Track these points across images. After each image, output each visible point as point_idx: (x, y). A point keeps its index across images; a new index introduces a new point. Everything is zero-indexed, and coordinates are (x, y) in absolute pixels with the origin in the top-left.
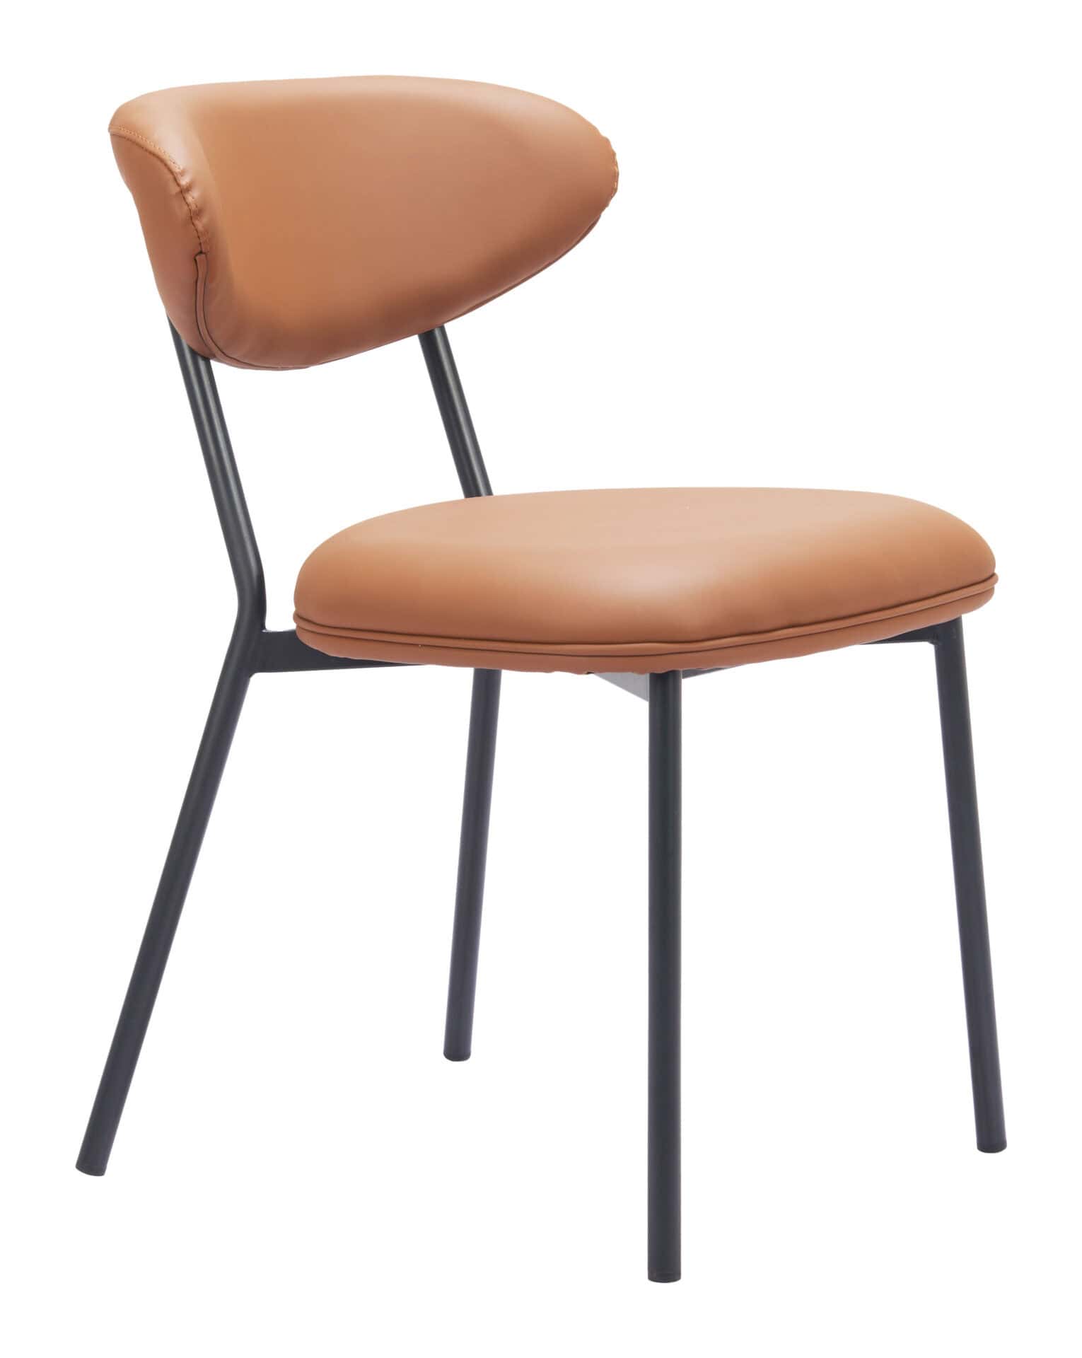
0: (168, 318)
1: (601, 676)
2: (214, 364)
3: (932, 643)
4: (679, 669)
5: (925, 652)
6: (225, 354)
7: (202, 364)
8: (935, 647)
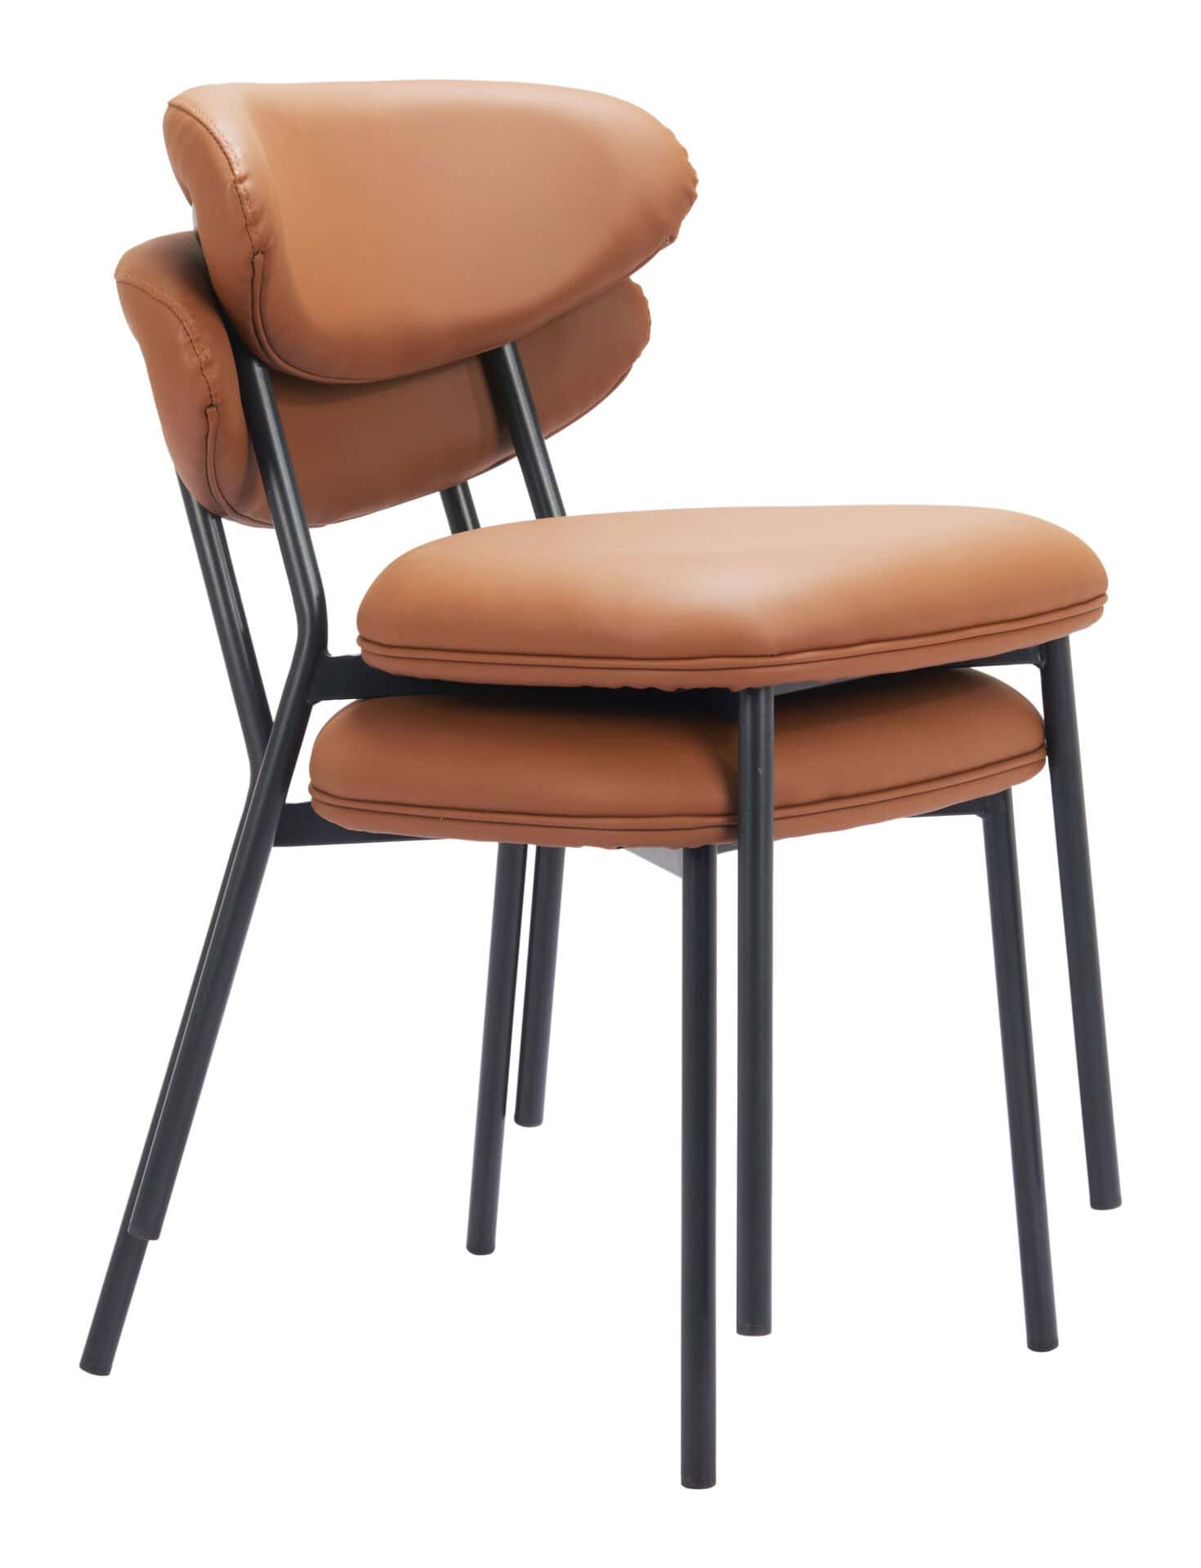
0: (177, 474)
1: (630, 850)
2: (226, 523)
3: (980, 816)
4: (714, 844)
5: (973, 825)
6: (236, 512)
7: (212, 523)
8: (984, 821)
